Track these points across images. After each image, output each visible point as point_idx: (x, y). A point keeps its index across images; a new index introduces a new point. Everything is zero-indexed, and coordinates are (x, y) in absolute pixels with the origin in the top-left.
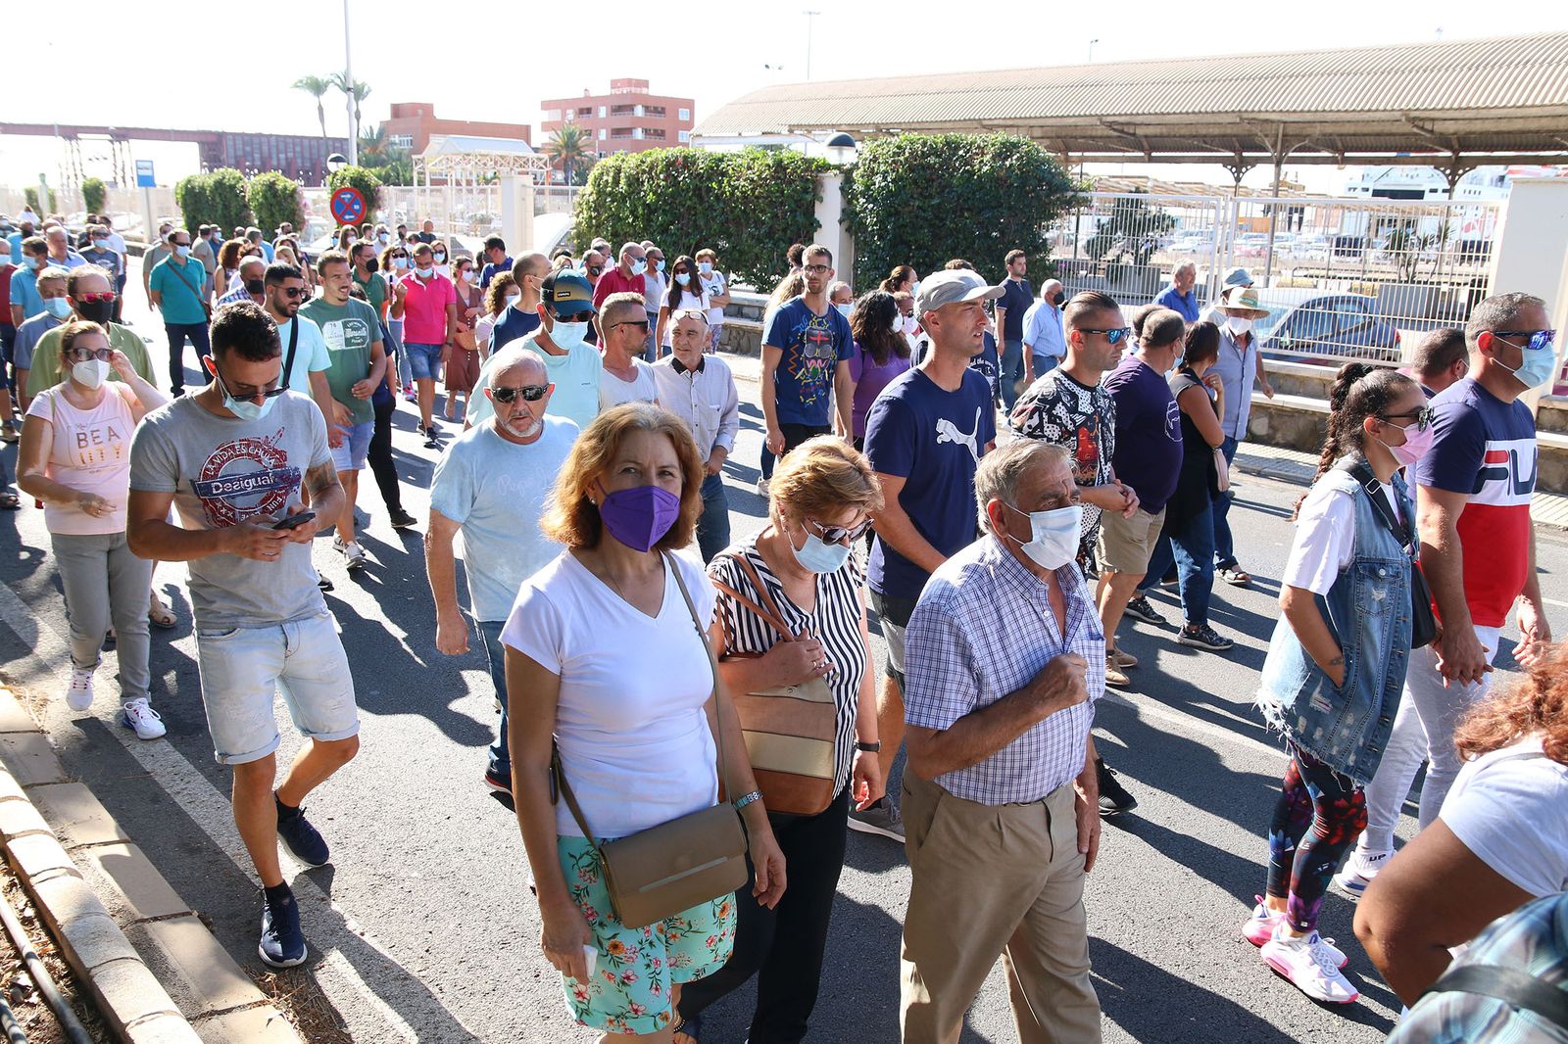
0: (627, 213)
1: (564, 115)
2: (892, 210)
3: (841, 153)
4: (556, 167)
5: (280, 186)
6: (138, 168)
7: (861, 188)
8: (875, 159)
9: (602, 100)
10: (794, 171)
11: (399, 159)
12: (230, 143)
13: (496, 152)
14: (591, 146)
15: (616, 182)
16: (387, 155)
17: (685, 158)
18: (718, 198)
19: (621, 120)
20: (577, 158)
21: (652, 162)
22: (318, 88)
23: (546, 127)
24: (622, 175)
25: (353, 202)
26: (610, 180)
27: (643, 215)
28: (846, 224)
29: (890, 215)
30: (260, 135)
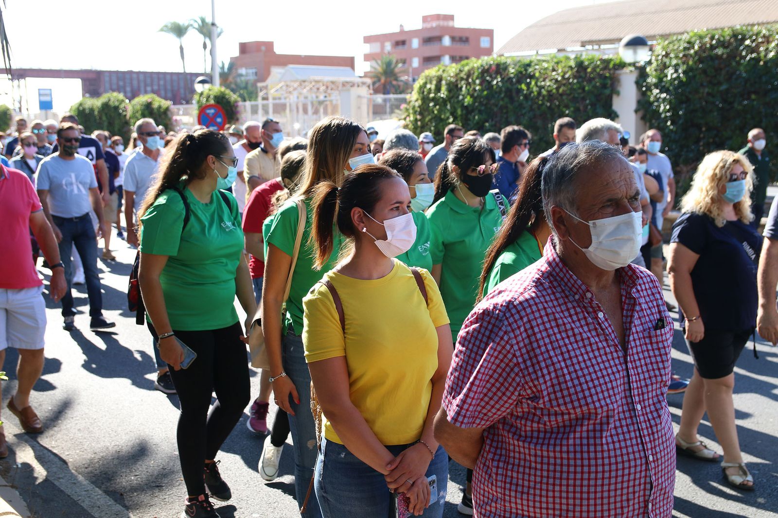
0: (448, 114)
1: (383, 47)
2: (684, 98)
3: (635, 52)
4: (376, 91)
5: (155, 105)
6: (40, 95)
7: (654, 80)
8: (667, 55)
9: (414, 33)
10: (594, 70)
11: (246, 88)
12: (107, 79)
13: (327, 78)
14: (406, 72)
15: (438, 89)
16: (236, 84)
17: (498, 65)
18: (526, 97)
19: (432, 50)
20: (394, 83)
21: (469, 71)
22: (179, 31)
23: (367, 58)
24: (444, 82)
25: (215, 115)
26: (433, 87)
27: (461, 115)
28: (640, 114)
29: (682, 102)
30: (131, 72)
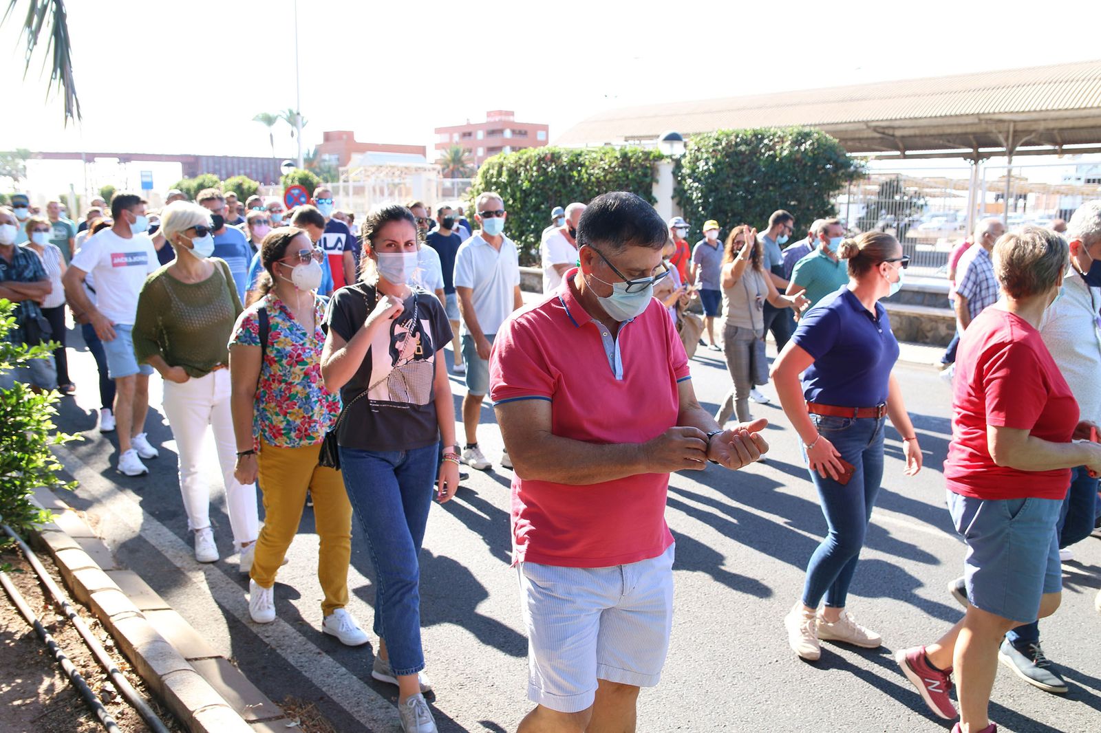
0: (508, 197)
1: (451, 138)
2: (713, 187)
3: (672, 146)
4: (445, 176)
5: (246, 186)
6: (142, 176)
7: (688, 171)
8: (699, 150)
9: (480, 126)
10: (637, 160)
11: (329, 172)
12: (204, 162)
13: (402, 164)
14: (471, 160)
15: (500, 174)
16: (320, 168)
17: (553, 154)
18: (578, 183)
19: (495, 141)
20: (461, 169)
21: (527, 159)
22: (269, 121)
23: (438, 147)
24: (504, 168)
25: (300, 195)
26: (495, 172)
27: (520, 198)
28: (676, 200)
29: (711, 191)
30: (226, 157)
